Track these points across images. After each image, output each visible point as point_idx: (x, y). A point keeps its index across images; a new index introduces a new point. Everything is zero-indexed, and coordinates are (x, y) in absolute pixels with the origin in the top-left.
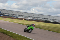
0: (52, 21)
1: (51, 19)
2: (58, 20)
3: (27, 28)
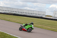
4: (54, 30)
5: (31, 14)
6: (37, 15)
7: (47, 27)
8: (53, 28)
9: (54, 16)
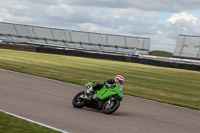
0: (60, 46)
1: (56, 41)
2: (81, 43)
3: (93, 93)
4: (181, 101)
5: (97, 48)
6: (119, 49)
7: (156, 92)
8: (177, 96)
9: (181, 53)
